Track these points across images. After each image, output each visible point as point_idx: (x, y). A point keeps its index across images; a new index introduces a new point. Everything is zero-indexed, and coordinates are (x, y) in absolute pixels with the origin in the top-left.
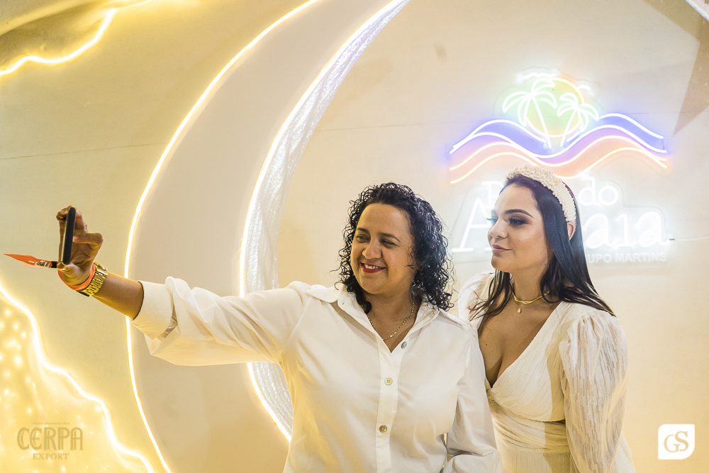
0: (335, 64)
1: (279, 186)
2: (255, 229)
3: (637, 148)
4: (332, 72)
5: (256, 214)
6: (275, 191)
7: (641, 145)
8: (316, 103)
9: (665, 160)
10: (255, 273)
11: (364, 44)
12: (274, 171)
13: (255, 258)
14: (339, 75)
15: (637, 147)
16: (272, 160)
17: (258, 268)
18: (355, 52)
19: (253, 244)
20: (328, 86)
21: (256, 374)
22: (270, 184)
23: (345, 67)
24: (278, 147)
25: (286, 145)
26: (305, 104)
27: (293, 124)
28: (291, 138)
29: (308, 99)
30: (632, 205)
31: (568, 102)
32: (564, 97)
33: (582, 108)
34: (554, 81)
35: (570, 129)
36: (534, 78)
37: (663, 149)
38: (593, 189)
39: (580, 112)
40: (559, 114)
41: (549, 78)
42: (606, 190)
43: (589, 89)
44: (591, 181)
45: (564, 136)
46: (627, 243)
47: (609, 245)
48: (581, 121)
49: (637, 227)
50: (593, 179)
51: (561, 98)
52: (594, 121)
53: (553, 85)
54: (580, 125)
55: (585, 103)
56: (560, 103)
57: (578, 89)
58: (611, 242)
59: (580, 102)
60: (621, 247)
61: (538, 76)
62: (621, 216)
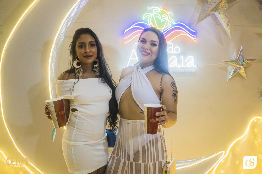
1: (63, 39)
5: (54, 49)
6: (61, 41)
8: (78, 9)
9: (195, 39)
12: (62, 33)
13: (53, 65)
16: (61, 28)
17: (55, 69)
20: (83, 2)
22: (60, 38)
24: (64, 23)
25: (67, 23)
26: (75, 8)
27: (70, 15)
28: (68, 21)
29: (76, 6)
30: (184, 53)
31: (165, 18)
32: (164, 16)
33: (169, 20)
34: (160, 10)
35: (165, 27)
36: (154, 8)
37: (195, 35)
38: (172, 48)
39: (169, 21)
40: (162, 22)
41: (158, 9)
42: (176, 48)
43: (172, 13)
44: (171, 45)
45: (163, 29)
46: (183, 66)
47: (177, 66)
48: (169, 24)
49: (186, 61)
50: (172, 44)
51: (163, 16)
52: (173, 25)
53: (160, 11)
54: (168, 26)
55: (170, 18)
56: (162, 18)
57: (168, 13)
58: (178, 65)
59: (169, 18)
60: (181, 67)
61: (155, 8)
62: (181, 57)
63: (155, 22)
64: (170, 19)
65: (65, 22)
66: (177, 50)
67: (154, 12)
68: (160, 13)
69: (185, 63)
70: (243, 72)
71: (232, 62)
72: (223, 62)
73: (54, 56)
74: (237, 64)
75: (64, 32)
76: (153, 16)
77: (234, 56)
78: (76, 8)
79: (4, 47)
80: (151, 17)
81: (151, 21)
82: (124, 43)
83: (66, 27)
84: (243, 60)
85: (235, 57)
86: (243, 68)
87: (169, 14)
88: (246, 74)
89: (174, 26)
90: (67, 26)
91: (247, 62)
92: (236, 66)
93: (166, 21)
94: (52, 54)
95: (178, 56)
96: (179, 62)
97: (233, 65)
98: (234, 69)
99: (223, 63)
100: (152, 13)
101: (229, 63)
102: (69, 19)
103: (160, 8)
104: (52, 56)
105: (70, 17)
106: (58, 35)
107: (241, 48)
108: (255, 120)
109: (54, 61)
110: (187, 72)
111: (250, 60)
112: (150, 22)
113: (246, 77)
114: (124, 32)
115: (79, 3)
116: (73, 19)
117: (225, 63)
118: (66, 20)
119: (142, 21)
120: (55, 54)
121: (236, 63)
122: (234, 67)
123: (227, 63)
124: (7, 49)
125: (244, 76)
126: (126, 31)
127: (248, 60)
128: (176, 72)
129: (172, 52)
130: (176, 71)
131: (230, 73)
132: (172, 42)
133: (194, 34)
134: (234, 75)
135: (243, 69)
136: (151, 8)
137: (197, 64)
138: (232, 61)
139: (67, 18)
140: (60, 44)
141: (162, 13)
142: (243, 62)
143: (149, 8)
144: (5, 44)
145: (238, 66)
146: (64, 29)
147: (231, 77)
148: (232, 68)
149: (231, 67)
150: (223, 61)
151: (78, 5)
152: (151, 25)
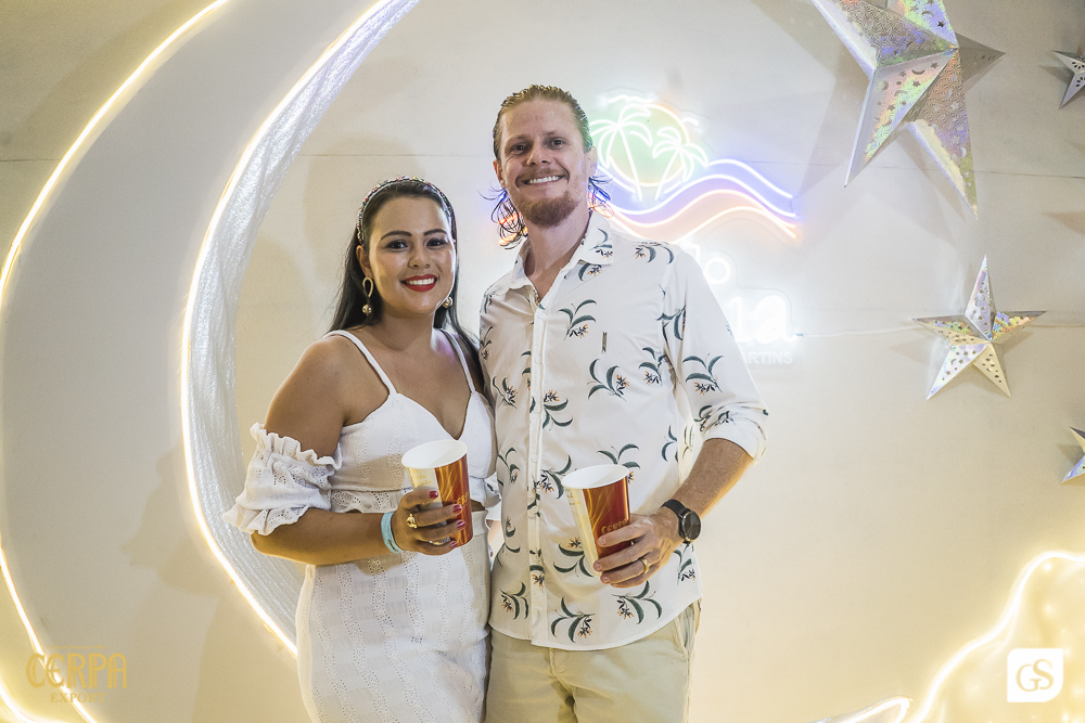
0: (345, 45)
1: (245, 223)
2: (209, 282)
3: (757, 207)
4: (340, 57)
5: (210, 263)
6: (240, 231)
7: (763, 204)
8: (312, 101)
9: (793, 226)
10: (204, 352)
11: (388, 23)
12: (242, 196)
13: (204, 328)
14: (350, 63)
15: (760, 208)
16: (241, 179)
17: (209, 345)
18: (375, 33)
19: (204, 306)
20: (332, 77)
21: (202, 505)
22: (234, 218)
23: (358, 54)
24: (251, 160)
25: (263, 159)
26: (297, 97)
27: (276, 126)
28: (272, 150)
29: (303, 90)
30: (748, 285)
31: (667, 139)
32: (663, 132)
33: (686, 148)
34: (650, 109)
35: (667, 177)
36: (622, 102)
37: (792, 211)
39: (684, 154)
40: (655, 155)
41: (642, 104)
42: (715, 263)
43: (696, 123)
44: (696, 251)
45: (660, 185)
46: (741, 337)
48: (684, 166)
49: (756, 316)
50: (698, 247)
51: (659, 133)
52: (702, 168)
53: (648, 114)
54: (682, 172)
55: (691, 142)
56: (657, 139)
57: (681, 122)
59: (684, 141)
61: (629, 99)
62: (733, 300)
63: (627, 158)
64: (689, 144)
65: (255, 154)
66: (717, 271)
67: (623, 117)
68: (647, 121)
70: (992, 362)
71: (944, 323)
72: (905, 324)
73: (206, 290)
74: (965, 329)
75: (252, 194)
76: (618, 134)
77: (953, 299)
78: (305, 99)
80: (611, 135)
81: (611, 154)
83: (263, 173)
84: (993, 315)
85: (957, 302)
86: (991, 346)
87: (685, 124)
88: (1004, 372)
89: (703, 172)
90: (265, 168)
91: (1009, 324)
92: (962, 338)
93: (673, 152)
94: (200, 284)
95: (722, 295)
97: (950, 336)
100: (616, 120)
101: (932, 325)
102: (275, 144)
103: (651, 100)
104: (199, 289)
105: (279, 134)
106: (228, 205)
107: (984, 267)
108: (1048, 568)
109: (205, 311)
110: (757, 362)
111: (1021, 315)
112: (609, 158)
113: (1004, 386)
115: (314, 81)
116: (289, 141)
117: (919, 326)
118: (259, 146)
120: (212, 282)
121: (960, 328)
122: (954, 343)
123: (926, 328)
125: (996, 381)
127: (1012, 315)
131: (939, 368)
132: (695, 240)
133: (789, 206)
134: (954, 375)
135: (993, 351)
136: (612, 100)
137: (798, 331)
139: (264, 140)
140: (237, 243)
141: (655, 121)
142: (993, 321)
143: (604, 101)
145: (968, 337)
146: (252, 182)
147: (940, 383)
148: (947, 347)
149: (942, 342)
150: (910, 319)
151: (309, 86)
152: (611, 170)
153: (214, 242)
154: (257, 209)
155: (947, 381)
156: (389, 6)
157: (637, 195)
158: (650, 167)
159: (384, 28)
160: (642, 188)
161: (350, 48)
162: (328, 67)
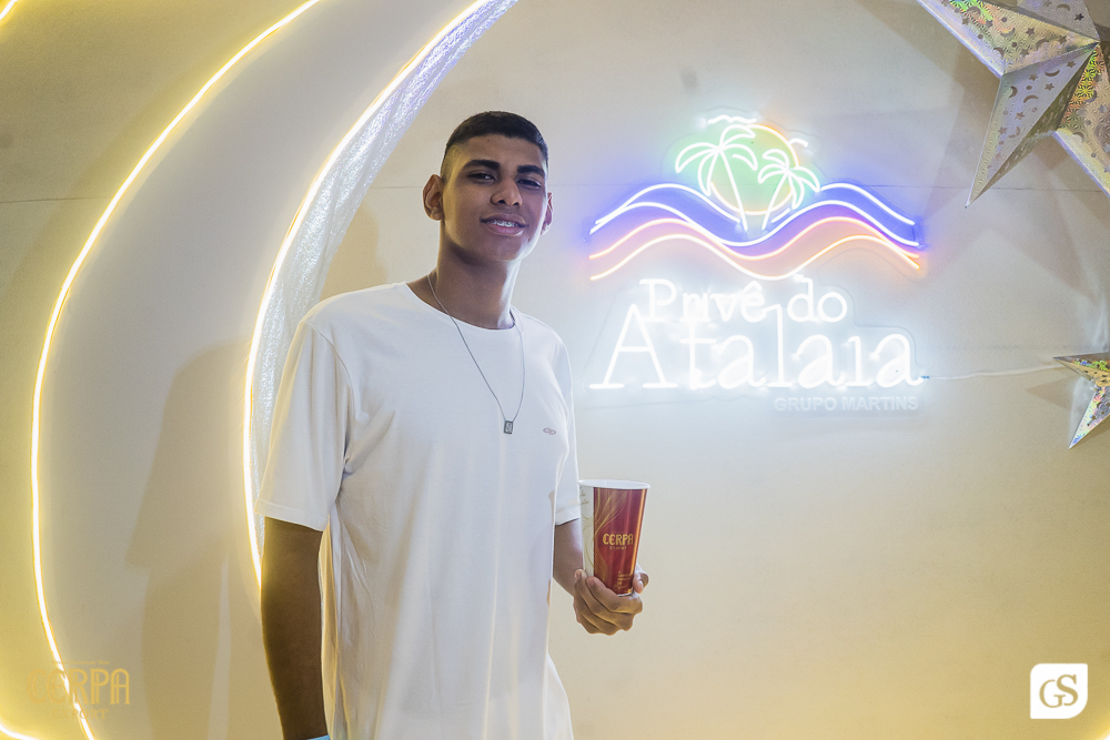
0: (422, 64)
1: (314, 261)
2: (273, 327)
4: (416, 78)
7: (881, 232)
8: (385, 128)
9: (916, 256)
11: (467, 41)
12: (310, 233)
16: (309, 213)
18: (453, 51)
19: (268, 353)
22: (302, 255)
23: (434, 75)
24: (320, 191)
25: (332, 192)
26: (368, 123)
27: (346, 154)
28: (341, 181)
29: (374, 115)
30: (867, 323)
31: (775, 162)
32: (770, 155)
33: (795, 172)
34: (754, 130)
35: (775, 204)
36: (724, 123)
37: (914, 240)
38: (809, 298)
39: (793, 179)
40: (761, 181)
41: (746, 124)
42: (829, 299)
43: (806, 144)
44: (806, 285)
45: (767, 213)
46: (860, 381)
47: (833, 383)
48: (793, 192)
49: (875, 356)
50: (810, 281)
51: (765, 156)
52: (813, 193)
53: (753, 136)
54: (792, 198)
55: (800, 165)
56: (762, 163)
57: (789, 144)
58: (836, 378)
59: (792, 165)
60: (850, 388)
61: (730, 120)
62: (851, 339)
63: (730, 184)
64: (798, 168)
65: (323, 186)
66: (832, 307)
67: (725, 140)
68: (752, 143)
69: (871, 369)
71: (1089, 362)
72: (1049, 364)
73: (271, 336)
75: (319, 230)
76: (720, 158)
77: (1098, 333)
78: (377, 124)
79: (58, 294)
80: (711, 159)
81: (712, 180)
82: (593, 278)
83: (332, 207)
85: (1101, 338)
87: (793, 145)
89: (814, 198)
90: (334, 202)
93: (781, 176)
94: (264, 329)
95: (838, 334)
96: (843, 360)
97: (1096, 376)
98: (1102, 393)
99: (1050, 367)
100: (717, 143)
101: (1077, 365)
102: (345, 175)
103: (754, 120)
104: (263, 335)
105: (350, 164)
106: (294, 242)
109: (270, 359)
110: (878, 408)
112: (710, 184)
114: (593, 231)
115: (387, 105)
116: (361, 171)
117: (1060, 365)
118: (328, 177)
119: (674, 178)
121: (1107, 366)
122: (1100, 384)
123: (1067, 368)
124: (69, 301)
126: (602, 222)
128: (831, 409)
129: (810, 317)
130: (830, 405)
131: (1082, 412)
132: (807, 273)
133: (912, 233)
134: (1101, 420)
136: (712, 121)
137: (924, 373)
138: (1089, 358)
139: (333, 170)
141: (761, 143)
143: (703, 122)
144: (63, 281)
146: (321, 217)
147: (1083, 431)
148: (1092, 389)
149: (1085, 383)
150: (1049, 357)
151: (382, 110)
152: (713, 198)
153: (278, 283)
154: (326, 247)
155: (1092, 427)
156: (468, 22)
157: (741, 224)
158: (755, 193)
159: (463, 46)
160: (747, 216)
161: (426, 69)
162: (402, 90)
